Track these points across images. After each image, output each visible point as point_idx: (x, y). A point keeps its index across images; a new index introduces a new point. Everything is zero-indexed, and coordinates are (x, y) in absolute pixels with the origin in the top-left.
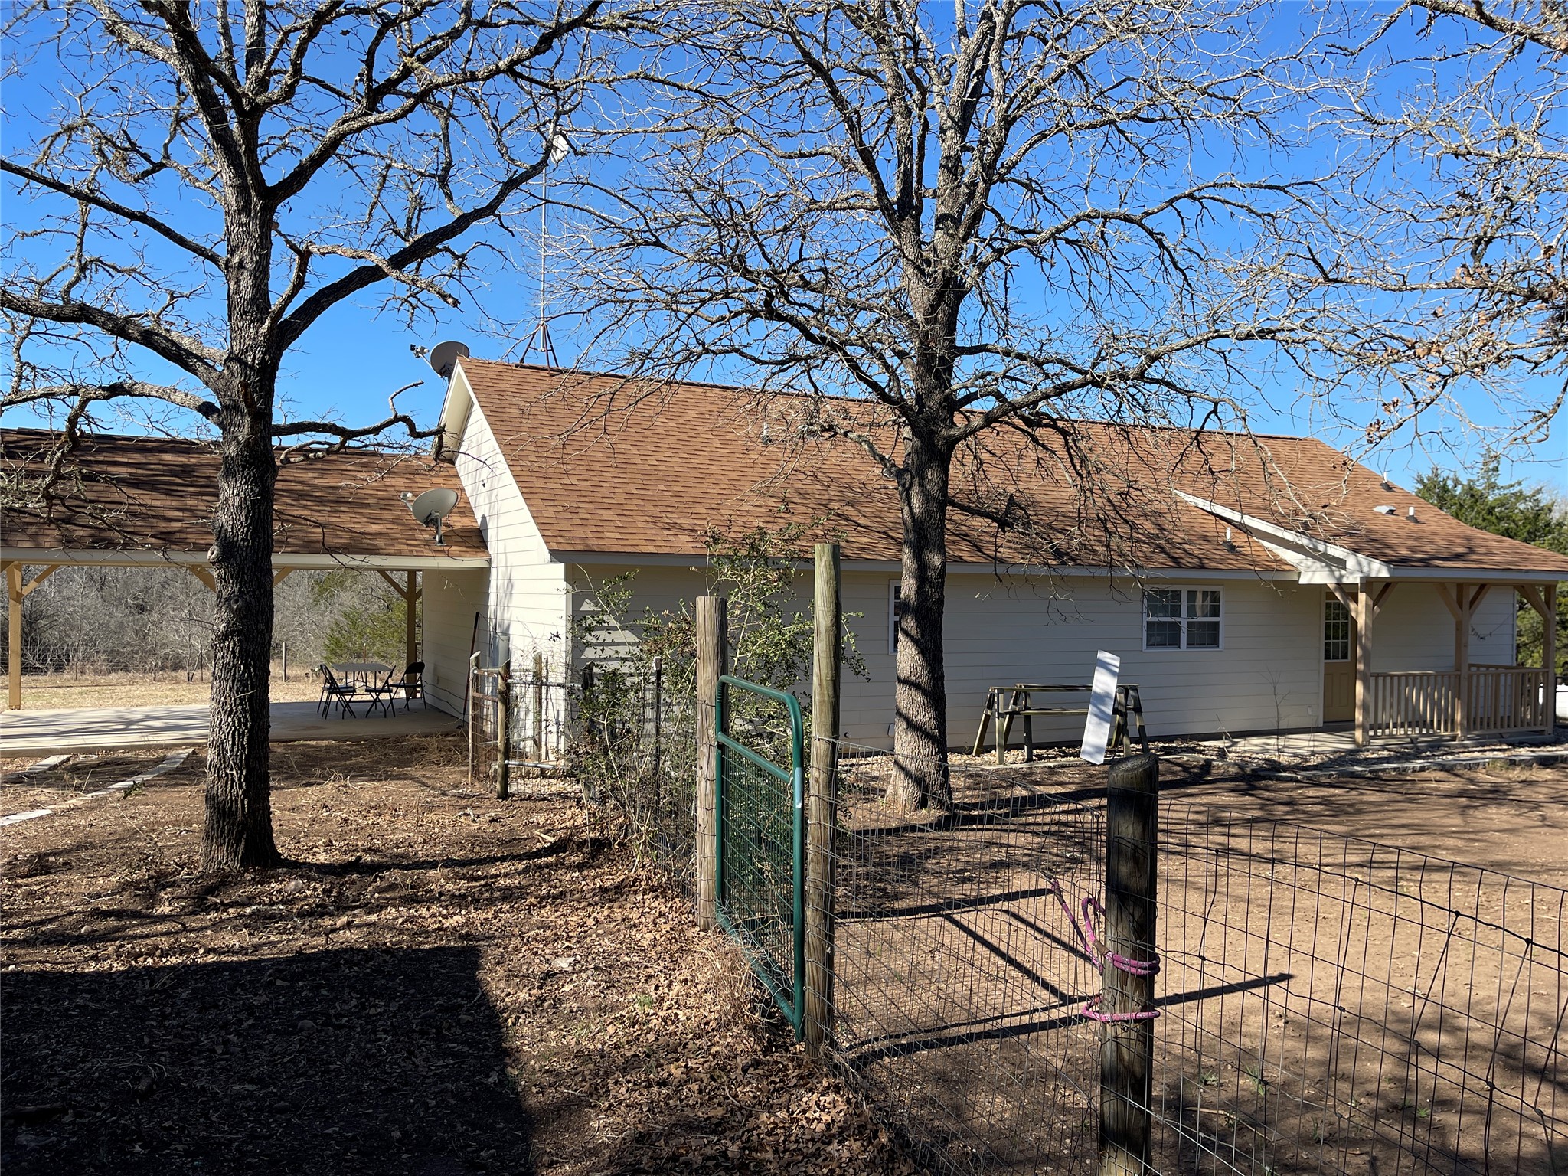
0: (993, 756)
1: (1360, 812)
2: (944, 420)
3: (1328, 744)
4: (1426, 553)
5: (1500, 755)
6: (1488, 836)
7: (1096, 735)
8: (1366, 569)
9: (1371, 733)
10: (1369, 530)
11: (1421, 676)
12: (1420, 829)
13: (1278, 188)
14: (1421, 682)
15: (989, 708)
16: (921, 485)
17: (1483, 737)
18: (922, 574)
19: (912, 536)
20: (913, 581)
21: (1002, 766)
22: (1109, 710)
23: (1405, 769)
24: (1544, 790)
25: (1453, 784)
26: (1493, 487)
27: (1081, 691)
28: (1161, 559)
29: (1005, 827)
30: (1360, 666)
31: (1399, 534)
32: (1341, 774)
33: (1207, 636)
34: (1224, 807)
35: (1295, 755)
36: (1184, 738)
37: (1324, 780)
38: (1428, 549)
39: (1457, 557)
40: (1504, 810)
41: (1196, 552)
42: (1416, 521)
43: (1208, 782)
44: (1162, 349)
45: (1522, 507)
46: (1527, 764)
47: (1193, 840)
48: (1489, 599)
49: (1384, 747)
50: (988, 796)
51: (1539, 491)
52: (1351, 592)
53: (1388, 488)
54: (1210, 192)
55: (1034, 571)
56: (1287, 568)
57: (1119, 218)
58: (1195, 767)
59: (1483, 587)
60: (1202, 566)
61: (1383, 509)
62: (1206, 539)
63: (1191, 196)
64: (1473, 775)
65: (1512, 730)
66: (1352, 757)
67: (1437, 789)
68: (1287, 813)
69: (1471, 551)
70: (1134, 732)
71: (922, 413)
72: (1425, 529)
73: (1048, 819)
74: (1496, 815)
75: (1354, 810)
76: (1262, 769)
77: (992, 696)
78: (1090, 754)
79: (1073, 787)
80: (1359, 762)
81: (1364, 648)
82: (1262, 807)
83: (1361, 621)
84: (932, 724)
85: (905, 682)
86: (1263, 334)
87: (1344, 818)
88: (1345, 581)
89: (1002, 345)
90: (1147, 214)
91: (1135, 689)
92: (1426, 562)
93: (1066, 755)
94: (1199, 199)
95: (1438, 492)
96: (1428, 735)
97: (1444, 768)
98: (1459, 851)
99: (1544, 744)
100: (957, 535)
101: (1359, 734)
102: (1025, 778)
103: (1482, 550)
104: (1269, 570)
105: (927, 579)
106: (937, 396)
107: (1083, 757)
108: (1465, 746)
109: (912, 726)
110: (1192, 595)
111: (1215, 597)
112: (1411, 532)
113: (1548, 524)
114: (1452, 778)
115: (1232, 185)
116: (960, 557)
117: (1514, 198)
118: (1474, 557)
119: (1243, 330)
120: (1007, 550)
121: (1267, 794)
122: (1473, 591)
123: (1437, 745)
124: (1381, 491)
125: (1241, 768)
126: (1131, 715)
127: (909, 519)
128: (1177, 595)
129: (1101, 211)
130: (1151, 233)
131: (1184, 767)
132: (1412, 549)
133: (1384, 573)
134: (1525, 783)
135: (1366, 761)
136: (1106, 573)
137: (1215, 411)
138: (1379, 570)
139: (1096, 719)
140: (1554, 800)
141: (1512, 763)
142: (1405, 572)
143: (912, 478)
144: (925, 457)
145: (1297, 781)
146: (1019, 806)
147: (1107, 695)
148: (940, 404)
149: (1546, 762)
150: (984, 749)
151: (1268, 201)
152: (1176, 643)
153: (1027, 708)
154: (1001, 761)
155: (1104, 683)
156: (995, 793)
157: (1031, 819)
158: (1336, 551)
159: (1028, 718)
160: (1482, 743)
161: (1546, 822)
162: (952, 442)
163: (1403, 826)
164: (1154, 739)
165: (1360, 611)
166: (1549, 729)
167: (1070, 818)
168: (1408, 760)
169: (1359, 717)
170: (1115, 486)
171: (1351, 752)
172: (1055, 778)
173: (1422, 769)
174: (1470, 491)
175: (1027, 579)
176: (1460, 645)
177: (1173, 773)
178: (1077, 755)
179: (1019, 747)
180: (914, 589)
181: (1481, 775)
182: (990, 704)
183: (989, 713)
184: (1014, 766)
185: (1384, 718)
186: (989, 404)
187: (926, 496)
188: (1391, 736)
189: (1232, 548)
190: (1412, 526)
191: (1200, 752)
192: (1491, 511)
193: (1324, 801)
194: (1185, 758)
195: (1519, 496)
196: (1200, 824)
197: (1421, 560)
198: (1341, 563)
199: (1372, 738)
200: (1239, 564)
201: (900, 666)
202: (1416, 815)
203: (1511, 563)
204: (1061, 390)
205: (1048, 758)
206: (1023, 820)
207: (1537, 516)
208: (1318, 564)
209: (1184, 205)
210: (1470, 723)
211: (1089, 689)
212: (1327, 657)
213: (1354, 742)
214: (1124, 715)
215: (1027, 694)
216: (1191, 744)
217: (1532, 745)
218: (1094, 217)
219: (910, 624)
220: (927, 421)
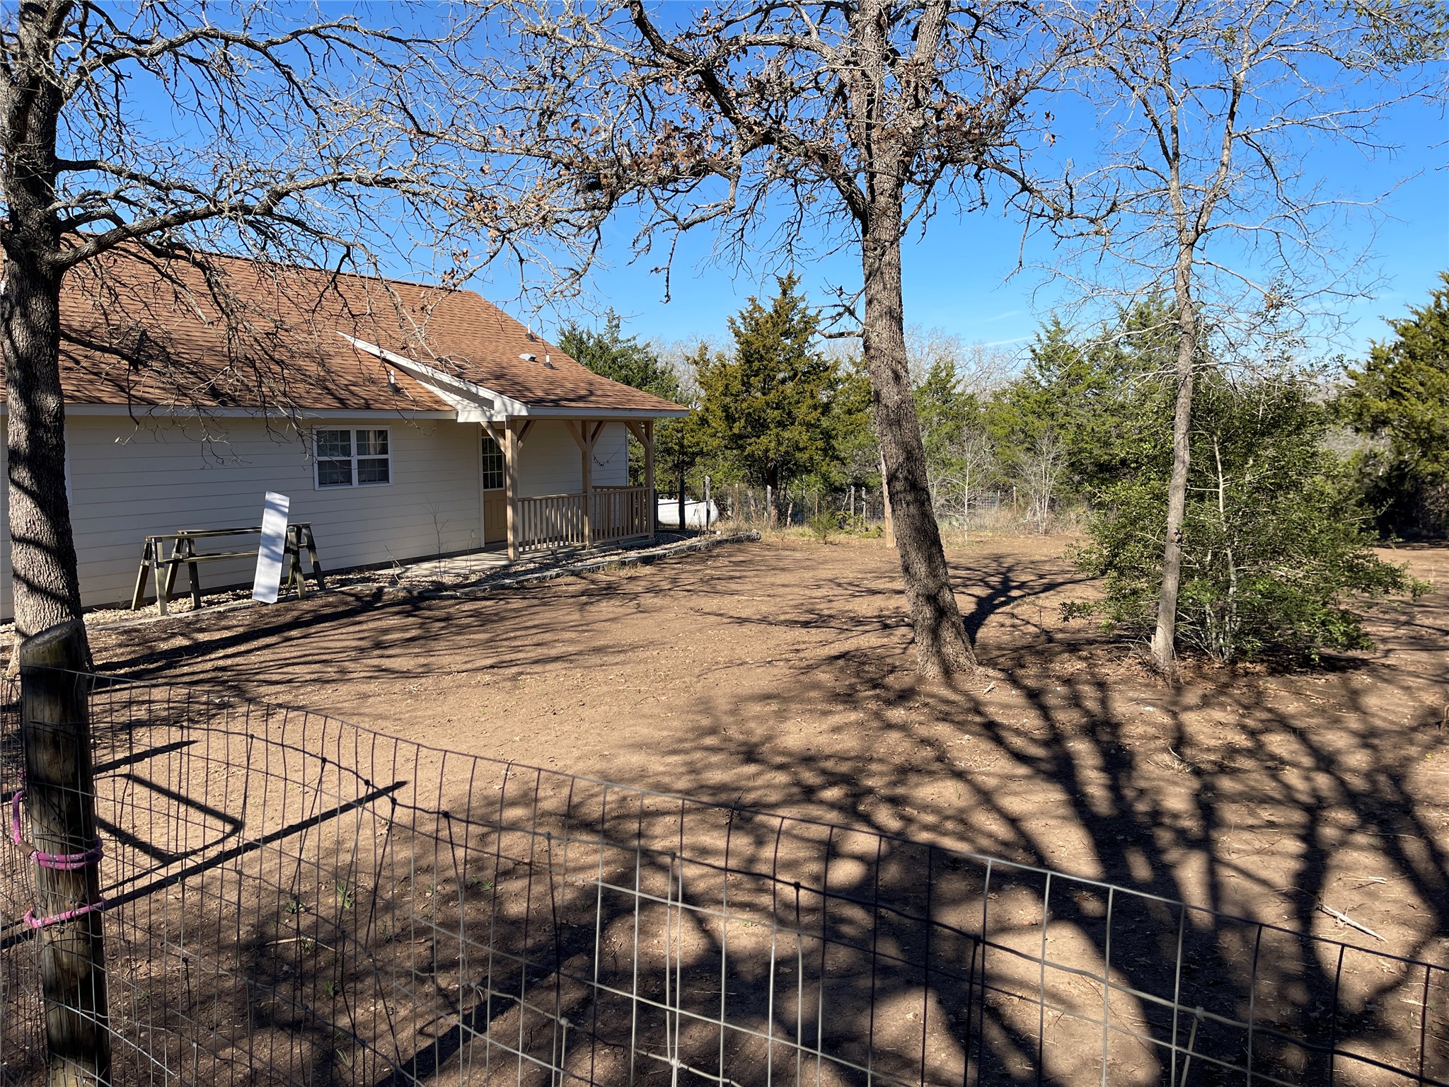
0: (155, 609)
1: (503, 619)
2: (46, 243)
3: (487, 562)
4: (556, 395)
5: (615, 558)
6: (595, 626)
7: (267, 576)
8: (510, 409)
9: (521, 549)
10: (515, 375)
11: (558, 499)
12: (546, 628)
13: (400, 41)
14: (557, 503)
15: (146, 558)
16: (23, 315)
17: (604, 544)
18: (33, 418)
19: (17, 373)
20: (22, 426)
21: (164, 617)
22: (281, 550)
23: (544, 578)
24: (643, 583)
25: (581, 585)
26: (616, 341)
27: (251, 534)
28: (329, 400)
29: (154, 682)
30: (510, 494)
31: (537, 378)
32: (493, 588)
33: (378, 472)
34: (386, 631)
35: (458, 575)
36: (361, 569)
37: (480, 594)
38: (558, 391)
39: (581, 398)
40: (612, 602)
41: (362, 394)
42: (552, 368)
43: (378, 608)
44: (290, 185)
45: (636, 357)
46: (633, 564)
47: (350, 666)
48: (606, 432)
49: (530, 561)
50: (141, 651)
51: (648, 345)
52: (499, 429)
53: (532, 338)
54: (338, 33)
55: (180, 413)
56: (447, 408)
57: (241, 42)
58: (367, 596)
59: (600, 423)
60: (367, 407)
61: (526, 357)
62: (373, 382)
63: (315, 32)
64: (595, 576)
65: (626, 537)
66: (505, 572)
67: (566, 591)
68: (443, 628)
69: (591, 393)
70: (308, 568)
71: (19, 232)
72: (559, 374)
73: (209, 666)
74: (606, 608)
75: (499, 618)
76: (428, 591)
77: (149, 545)
78: (264, 595)
79: (241, 630)
80: (508, 576)
81: (512, 478)
82: (421, 626)
83: (509, 455)
84: (60, 584)
85: (22, 540)
86: (387, 183)
87: (488, 627)
88: (494, 419)
89: (116, 162)
90: (271, 43)
91: (307, 527)
92: (556, 403)
93: (239, 597)
94: (324, 38)
95: (576, 345)
96: (565, 547)
97: (573, 573)
98: (572, 641)
99: (647, 546)
100: (95, 374)
101: (511, 552)
102: (188, 627)
103: (599, 393)
104: (430, 410)
105: (41, 422)
106: (37, 213)
107: (255, 598)
108: (592, 554)
109: (33, 588)
110: (362, 435)
111: (382, 434)
112: (546, 378)
113: (655, 372)
114: (579, 581)
115: (356, 29)
116: (99, 398)
117: (572, 78)
118: (593, 398)
119: (368, 176)
120: (158, 391)
121: (428, 613)
122: (594, 426)
123: (571, 555)
124: (526, 341)
125: (409, 591)
126: (304, 553)
127: (12, 355)
128: (345, 435)
129: (221, 31)
130: (277, 64)
131: (357, 597)
132: (547, 392)
133: (524, 413)
134: (631, 578)
135: (516, 574)
136: (260, 414)
137: (348, 255)
138: (519, 409)
139: (267, 561)
140: (648, 591)
141: (623, 564)
142: (540, 411)
143: (12, 307)
144: (26, 283)
145: (456, 598)
146: (173, 657)
147: (279, 536)
148: (41, 223)
149: (647, 561)
150: (145, 601)
151: (393, 53)
152: (348, 480)
153: (191, 555)
154: (164, 612)
155: (274, 524)
156: (150, 647)
157: (186, 670)
158: (484, 393)
159: (193, 566)
160: (604, 551)
161: (641, 610)
162: (61, 268)
163: (534, 627)
164: (331, 573)
165: (507, 444)
166: (651, 534)
167: (229, 662)
168: (547, 570)
169: (510, 537)
170: (260, 326)
171: (505, 567)
172: (223, 623)
173: (558, 576)
174: (599, 343)
175: (174, 421)
176: (586, 472)
177: (346, 603)
178: (249, 597)
179: (187, 595)
180: (24, 434)
181: (601, 576)
182: (148, 555)
183: (147, 563)
184: (179, 616)
185: (531, 536)
186: (102, 227)
187: (33, 331)
188: (537, 551)
189: (397, 390)
190: (549, 371)
191: (374, 581)
192: (614, 360)
193: (476, 614)
194: (359, 587)
195: (635, 349)
196: (362, 650)
197: (552, 401)
198: (490, 404)
199: (521, 553)
200: (403, 405)
201: (14, 523)
202: (545, 616)
203: (619, 403)
204: (183, 218)
205: (219, 603)
206: (178, 671)
207: (647, 366)
208: (472, 405)
209: (310, 40)
210: (596, 534)
211: (258, 530)
212: (486, 486)
213: (508, 559)
214: (296, 553)
215: (190, 542)
216: (367, 574)
217: (640, 548)
218: (212, 36)
219: (23, 474)
220: (26, 243)
